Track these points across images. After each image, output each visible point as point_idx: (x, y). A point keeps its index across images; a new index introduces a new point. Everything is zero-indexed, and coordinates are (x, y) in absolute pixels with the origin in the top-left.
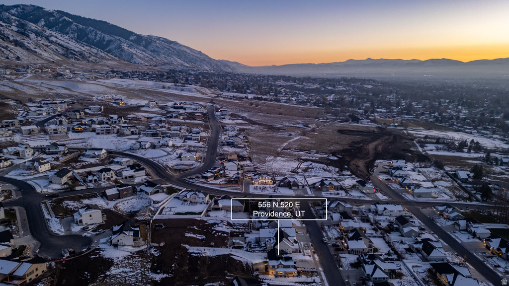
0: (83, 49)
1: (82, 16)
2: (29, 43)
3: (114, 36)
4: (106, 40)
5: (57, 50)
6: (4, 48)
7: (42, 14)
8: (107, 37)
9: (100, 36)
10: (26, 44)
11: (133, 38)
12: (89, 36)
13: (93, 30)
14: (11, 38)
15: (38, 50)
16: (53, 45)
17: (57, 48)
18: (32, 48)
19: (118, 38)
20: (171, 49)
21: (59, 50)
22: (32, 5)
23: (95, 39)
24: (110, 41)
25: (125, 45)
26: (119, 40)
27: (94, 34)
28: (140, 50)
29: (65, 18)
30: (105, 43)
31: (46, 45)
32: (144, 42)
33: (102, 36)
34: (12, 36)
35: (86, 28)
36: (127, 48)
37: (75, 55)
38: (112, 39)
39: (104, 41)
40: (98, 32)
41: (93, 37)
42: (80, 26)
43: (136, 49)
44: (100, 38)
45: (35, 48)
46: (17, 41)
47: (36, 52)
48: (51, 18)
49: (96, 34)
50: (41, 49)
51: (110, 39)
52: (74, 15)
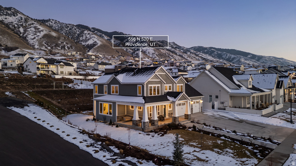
0: (215, 59)
1: (222, 48)
2: (185, 56)
3: (237, 55)
4: (232, 58)
5: (199, 59)
6: (171, 56)
7: (202, 49)
8: (233, 56)
9: (228, 56)
10: (184, 56)
11: (250, 56)
12: (223, 57)
13: (226, 53)
14: (178, 54)
15: (188, 59)
16: (197, 57)
17: (199, 58)
18: (186, 58)
19: (239, 56)
20: (276, 61)
21: (200, 59)
22: (199, 46)
23: (226, 58)
24: (234, 58)
25: (243, 59)
26: (240, 57)
27: (225, 55)
28: (252, 61)
29: (212, 49)
30: (231, 59)
31: (194, 57)
32: (257, 58)
33: (230, 56)
34: (179, 53)
35: (222, 53)
36: (244, 60)
37: (207, 61)
38: (235, 56)
39: (231, 58)
40: (228, 54)
41: (225, 57)
42: (219, 52)
43: (249, 61)
44: (229, 57)
45: (187, 58)
46: (180, 55)
47: (187, 59)
48: (206, 50)
49: (227, 55)
50: (190, 58)
51: (234, 57)
52: (218, 48)
